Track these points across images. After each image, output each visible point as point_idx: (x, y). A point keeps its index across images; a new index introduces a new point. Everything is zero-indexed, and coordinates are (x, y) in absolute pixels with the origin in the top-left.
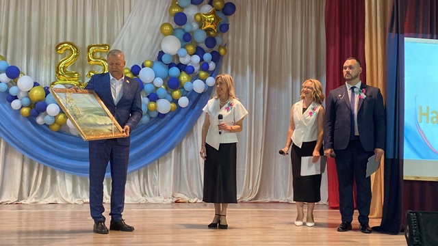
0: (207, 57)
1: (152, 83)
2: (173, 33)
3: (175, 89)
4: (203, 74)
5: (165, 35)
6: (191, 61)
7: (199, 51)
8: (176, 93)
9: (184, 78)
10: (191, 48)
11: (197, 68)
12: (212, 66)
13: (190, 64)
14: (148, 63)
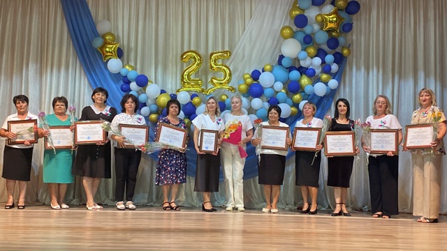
0: (329, 58)
1: (272, 87)
2: (293, 36)
4: (324, 76)
6: (312, 64)
7: (321, 53)
9: (305, 81)
10: (312, 51)
11: (318, 71)
12: (335, 67)
13: (311, 67)
14: (268, 67)
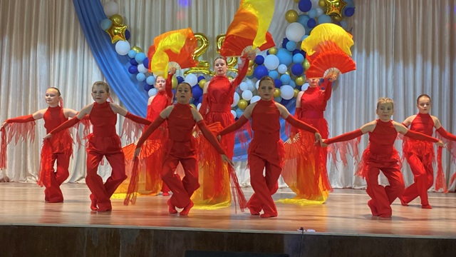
1: (277, 70)
2: (298, 20)
3: (299, 75)
5: (290, 22)
8: (300, 79)
9: (308, 64)
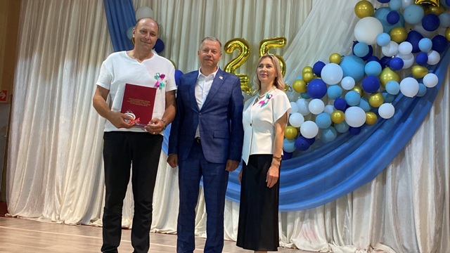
0: (425, 43)
1: (339, 84)
3: (374, 93)
4: (417, 69)
6: (398, 52)
7: (412, 37)
8: (375, 98)
9: (388, 75)
10: (399, 33)
11: (408, 62)
12: (434, 57)
13: (398, 56)
14: (335, 57)
